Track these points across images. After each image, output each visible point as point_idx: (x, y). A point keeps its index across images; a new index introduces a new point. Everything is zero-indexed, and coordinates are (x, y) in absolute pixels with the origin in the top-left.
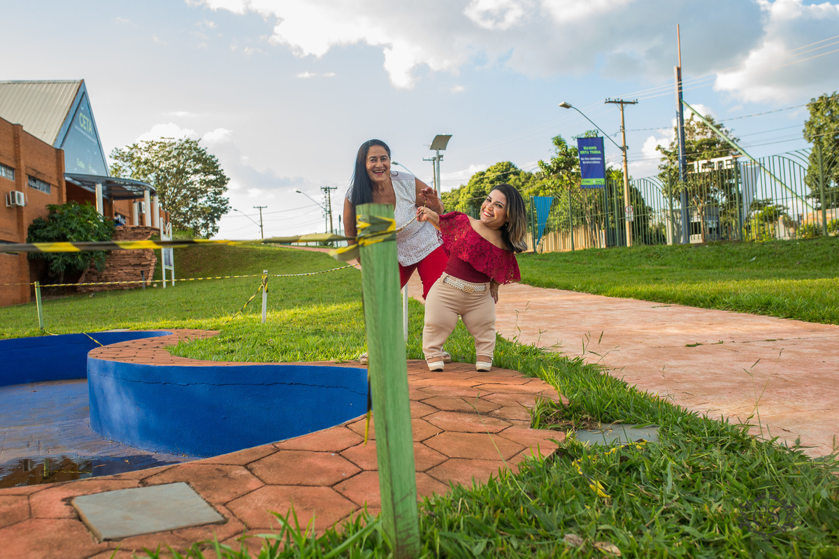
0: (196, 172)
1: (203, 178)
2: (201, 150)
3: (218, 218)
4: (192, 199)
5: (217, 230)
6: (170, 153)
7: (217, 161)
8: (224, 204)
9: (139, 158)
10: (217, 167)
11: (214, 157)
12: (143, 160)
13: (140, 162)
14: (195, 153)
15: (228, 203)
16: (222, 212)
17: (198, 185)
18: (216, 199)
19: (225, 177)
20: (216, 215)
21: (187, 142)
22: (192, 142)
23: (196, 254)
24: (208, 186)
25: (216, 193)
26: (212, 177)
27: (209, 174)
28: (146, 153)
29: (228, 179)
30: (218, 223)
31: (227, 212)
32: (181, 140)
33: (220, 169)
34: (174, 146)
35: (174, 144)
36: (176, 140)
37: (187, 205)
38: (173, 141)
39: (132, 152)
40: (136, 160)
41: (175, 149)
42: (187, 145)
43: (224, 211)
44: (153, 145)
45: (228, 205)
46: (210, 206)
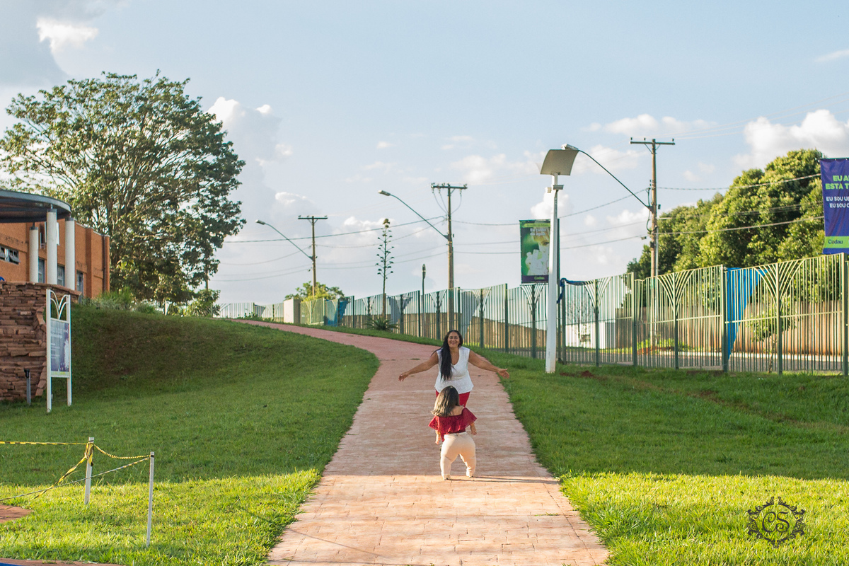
0: (177, 147)
1: (191, 157)
2: (188, 101)
3: (218, 242)
4: (167, 201)
5: (215, 268)
6: (125, 107)
7: (220, 125)
8: (233, 214)
9: (64, 116)
10: (220, 137)
11: (213, 117)
12: (71, 121)
13: (65, 125)
14: (175, 109)
15: (238, 211)
16: (227, 232)
17: (180, 174)
18: (214, 203)
19: (235, 157)
20: (212, 235)
21: (161, 85)
22: (171, 85)
24: (200, 176)
25: (215, 191)
26: (211, 159)
27: (206, 151)
28: (78, 106)
29: (242, 164)
30: (217, 254)
31: (236, 232)
32: (149, 82)
33: (225, 141)
34: (136, 93)
35: (136, 88)
36: (139, 81)
37: (155, 214)
38: (133, 82)
39: (51, 103)
40: (58, 120)
41: (138, 99)
42: (160, 92)
43: (230, 228)
44: (92, 90)
45: (241, 216)
46: (203, 217)
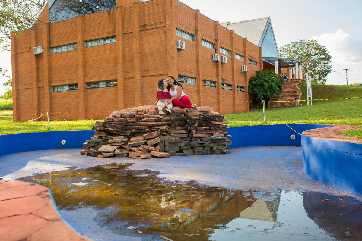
0: (316, 54)
1: (319, 57)
2: (318, 44)
3: (326, 75)
4: (314, 67)
5: (325, 81)
6: (304, 47)
7: (326, 48)
8: (329, 69)
9: (290, 50)
10: (326, 51)
11: (324, 47)
12: (292, 51)
13: (291, 52)
14: (315, 46)
15: (331, 68)
16: (328, 72)
17: (317, 61)
18: (325, 66)
19: (330, 56)
20: (325, 74)
21: (312, 41)
22: (314, 41)
23: (320, 91)
24: (321, 60)
25: (325, 64)
26: (323, 56)
27: (322, 55)
28: (293, 48)
29: (331, 57)
30: (326, 77)
31: (330, 72)
32: (309, 41)
33: (327, 52)
34: (306, 44)
35: (306, 42)
36: (307, 40)
37: (311, 70)
38: (305, 41)
39: (287, 48)
40: (289, 51)
41: (306, 45)
42: (312, 43)
43: (329, 72)
44: (296, 44)
45: (331, 69)
46: (322, 70)
